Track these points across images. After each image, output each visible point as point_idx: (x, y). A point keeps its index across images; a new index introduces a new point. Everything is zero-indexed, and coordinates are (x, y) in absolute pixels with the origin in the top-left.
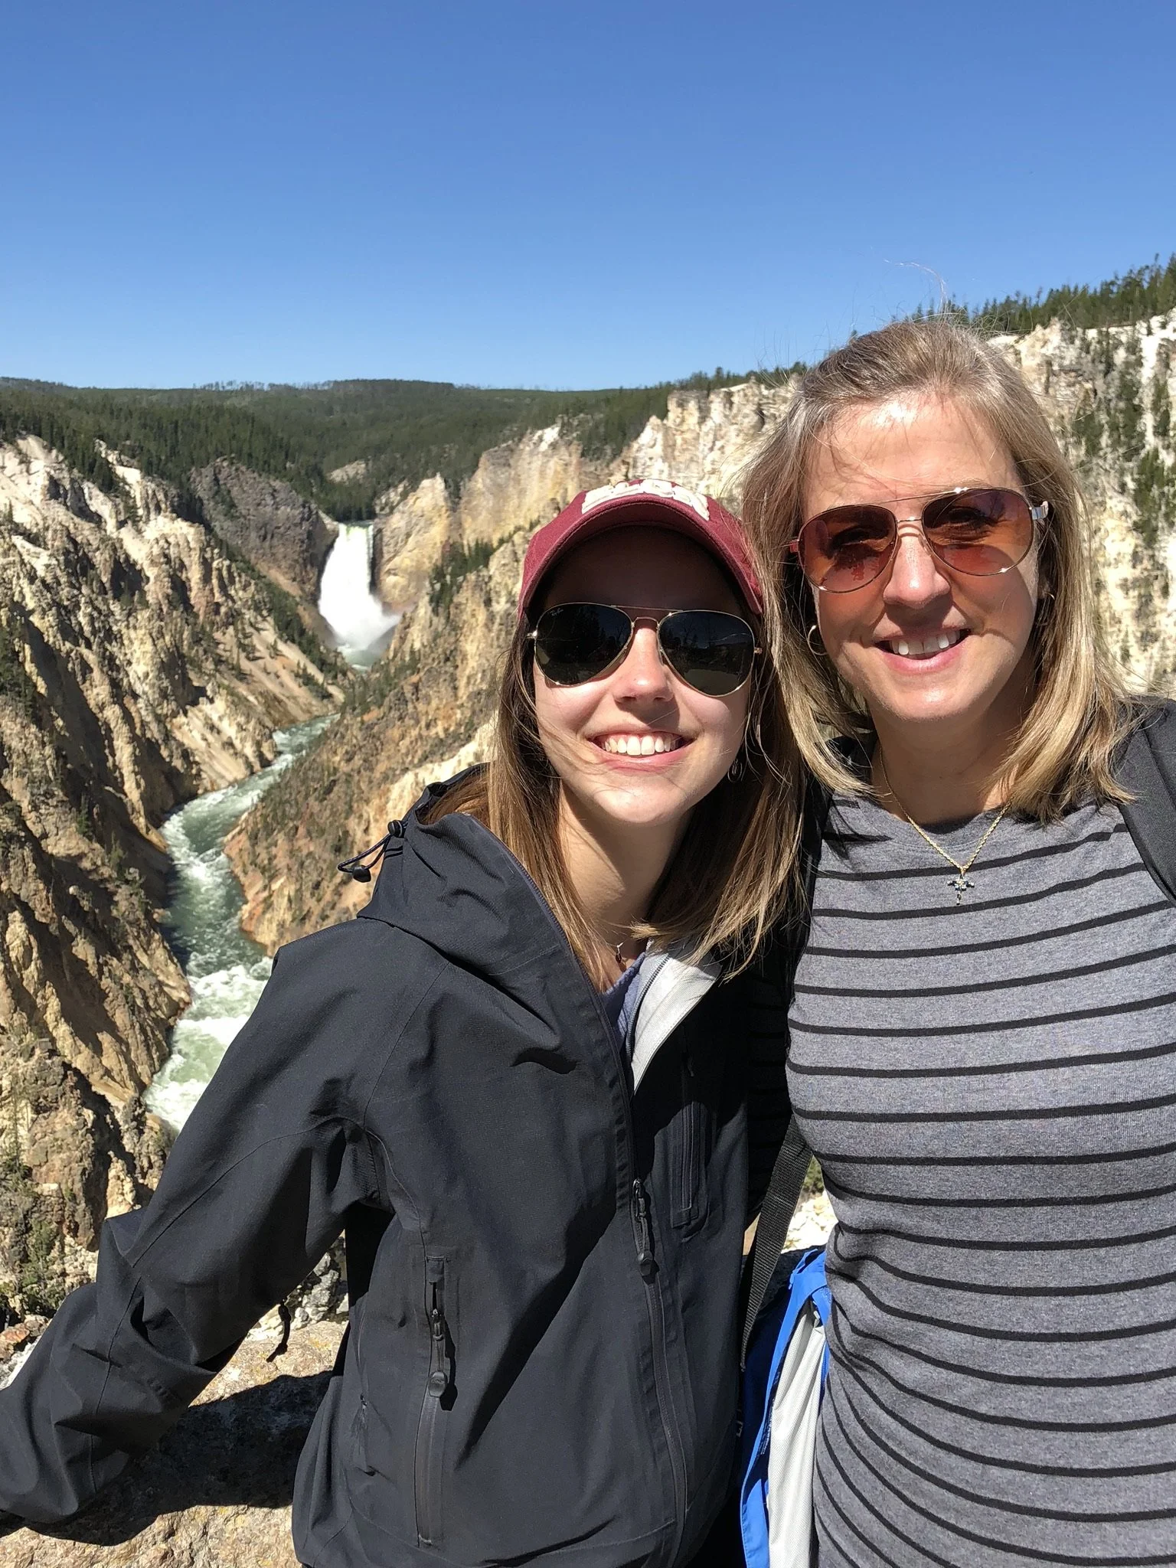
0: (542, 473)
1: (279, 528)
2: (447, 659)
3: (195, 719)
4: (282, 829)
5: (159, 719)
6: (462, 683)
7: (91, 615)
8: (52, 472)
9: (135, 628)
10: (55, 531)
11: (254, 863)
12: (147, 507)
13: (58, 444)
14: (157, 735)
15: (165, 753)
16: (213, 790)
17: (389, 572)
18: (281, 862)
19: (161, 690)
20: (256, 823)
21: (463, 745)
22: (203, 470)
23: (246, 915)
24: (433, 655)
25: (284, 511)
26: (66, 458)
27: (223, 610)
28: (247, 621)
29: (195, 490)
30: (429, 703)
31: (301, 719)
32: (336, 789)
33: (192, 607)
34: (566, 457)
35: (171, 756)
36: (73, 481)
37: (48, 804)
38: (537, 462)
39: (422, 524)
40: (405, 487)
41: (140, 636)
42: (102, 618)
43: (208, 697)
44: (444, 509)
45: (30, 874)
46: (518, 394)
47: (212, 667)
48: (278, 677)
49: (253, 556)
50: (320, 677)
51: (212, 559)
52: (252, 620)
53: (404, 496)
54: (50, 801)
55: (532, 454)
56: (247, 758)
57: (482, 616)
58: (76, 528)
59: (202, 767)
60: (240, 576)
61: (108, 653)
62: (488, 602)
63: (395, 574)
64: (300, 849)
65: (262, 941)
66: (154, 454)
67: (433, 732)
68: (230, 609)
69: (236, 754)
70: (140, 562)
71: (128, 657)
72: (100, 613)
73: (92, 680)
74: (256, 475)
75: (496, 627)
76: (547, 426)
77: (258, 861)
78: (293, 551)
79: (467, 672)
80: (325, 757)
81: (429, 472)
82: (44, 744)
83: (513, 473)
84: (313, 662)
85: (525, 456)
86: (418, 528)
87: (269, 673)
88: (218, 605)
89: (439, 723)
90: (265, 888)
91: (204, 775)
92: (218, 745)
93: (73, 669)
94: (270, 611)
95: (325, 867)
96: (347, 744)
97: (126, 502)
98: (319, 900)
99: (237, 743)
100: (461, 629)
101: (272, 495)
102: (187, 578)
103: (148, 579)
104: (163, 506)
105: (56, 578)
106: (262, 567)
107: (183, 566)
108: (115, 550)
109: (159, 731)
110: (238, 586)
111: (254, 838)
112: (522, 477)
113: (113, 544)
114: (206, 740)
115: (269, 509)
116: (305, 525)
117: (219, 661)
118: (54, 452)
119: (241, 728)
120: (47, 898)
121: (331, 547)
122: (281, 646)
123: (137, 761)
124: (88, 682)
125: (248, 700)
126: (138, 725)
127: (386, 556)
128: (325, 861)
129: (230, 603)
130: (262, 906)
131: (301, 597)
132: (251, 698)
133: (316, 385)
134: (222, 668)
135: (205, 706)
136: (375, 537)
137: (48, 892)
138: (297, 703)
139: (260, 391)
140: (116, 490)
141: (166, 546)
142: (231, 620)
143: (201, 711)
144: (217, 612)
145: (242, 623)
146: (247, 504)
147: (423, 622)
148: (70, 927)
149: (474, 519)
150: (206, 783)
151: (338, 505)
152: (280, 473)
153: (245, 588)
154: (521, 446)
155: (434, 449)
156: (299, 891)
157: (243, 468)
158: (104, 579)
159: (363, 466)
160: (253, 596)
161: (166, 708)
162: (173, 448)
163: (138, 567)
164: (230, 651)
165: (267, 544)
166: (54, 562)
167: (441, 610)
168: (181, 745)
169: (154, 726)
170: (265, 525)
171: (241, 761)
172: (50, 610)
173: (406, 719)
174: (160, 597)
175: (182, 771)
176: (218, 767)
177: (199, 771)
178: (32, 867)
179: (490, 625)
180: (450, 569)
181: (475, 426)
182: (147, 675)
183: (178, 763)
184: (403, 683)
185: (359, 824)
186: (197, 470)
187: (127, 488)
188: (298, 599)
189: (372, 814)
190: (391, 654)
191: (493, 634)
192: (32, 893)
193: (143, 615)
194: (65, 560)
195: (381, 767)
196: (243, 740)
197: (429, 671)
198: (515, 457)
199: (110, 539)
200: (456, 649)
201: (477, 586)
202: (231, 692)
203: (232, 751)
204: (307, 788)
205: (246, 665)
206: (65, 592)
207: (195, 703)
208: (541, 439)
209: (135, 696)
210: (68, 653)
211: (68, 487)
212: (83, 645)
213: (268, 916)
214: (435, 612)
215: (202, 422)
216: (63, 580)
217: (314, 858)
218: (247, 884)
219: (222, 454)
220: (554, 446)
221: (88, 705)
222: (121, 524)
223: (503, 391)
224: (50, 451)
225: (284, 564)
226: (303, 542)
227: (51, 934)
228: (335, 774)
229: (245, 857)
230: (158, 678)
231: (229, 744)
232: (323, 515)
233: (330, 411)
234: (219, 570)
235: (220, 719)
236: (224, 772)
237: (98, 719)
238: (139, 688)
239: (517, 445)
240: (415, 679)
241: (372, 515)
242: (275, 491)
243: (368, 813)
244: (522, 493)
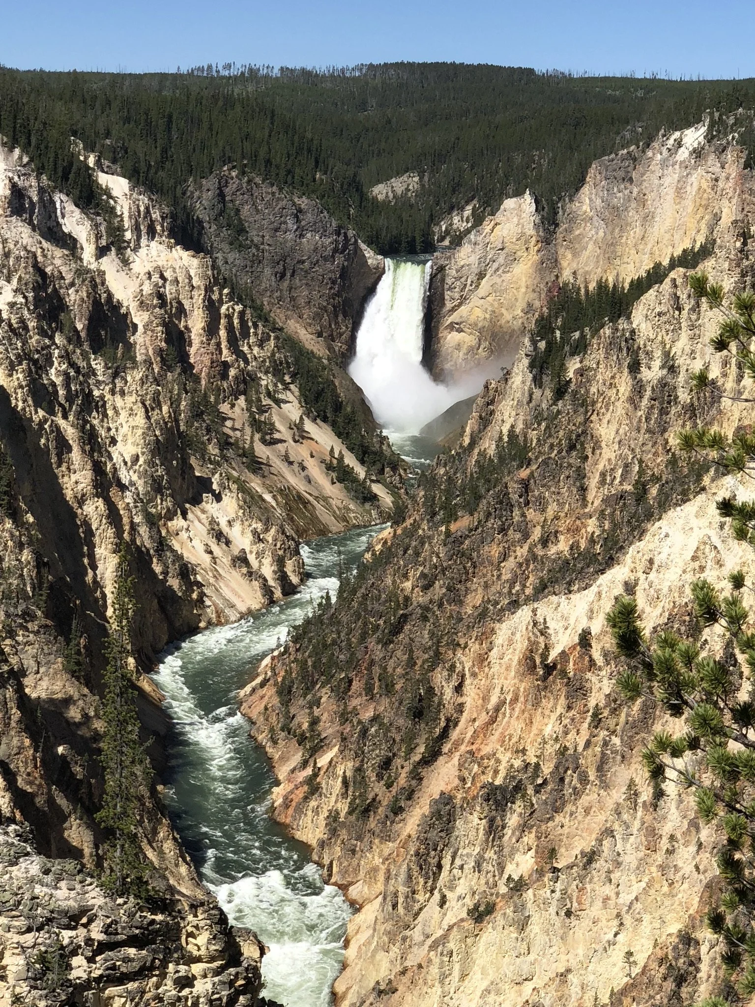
0: (680, 192)
1: (303, 262)
2: (572, 447)
3: (196, 522)
4: (328, 682)
5: (152, 521)
6: (593, 482)
7: (66, 374)
8: (16, 179)
9: (123, 393)
10: (18, 258)
11: (286, 728)
12: (137, 229)
13: (23, 140)
14: (148, 543)
15: (157, 568)
16: (219, 624)
17: (451, 327)
18: (328, 728)
19: (154, 480)
20: (289, 672)
21: (603, 572)
22: (204, 181)
23: (279, 802)
24: (550, 441)
25: (311, 239)
26: (31, 160)
27: (232, 372)
28: (263, 389)
29: (193, 209)
30: (544, 511)
31: (334, 529)
32: (407, 627)
33: (192, 367)
34: (717, 169)
35: (165, 573)
36: (41, 191)
37: (27, 630)
38: (672, 177)
39: (501, 260)
40: (474, 210)
41: (128, 406)
42: (81, 378)
43: (213, 492)
44: (534, 240)
45: (13, 724)
46: (627, 83)
47: (216, 451)
48: (304, 468)
49: (266, 301)
50: (360, 471)
51: (221, 301)
52: (271, 388)
53: (478, 220)
54: (30, 625)
55: (664, 164)
56: (265, 580)
57: (625, 385)
58: (45, 256)
59: (206, 590)
60: (256, 326)
61: (88, 426)
62: (634, 367)
63: (460, 331)
64: (355, 712)
65: (304, 839)
66: (141, 156)
67: (553, 550)
68: (242, 371)
69: (250, 574)
70: (125, 304)
71: (112, 433)
72: (78, 371)
73: (70, 463)
74: (275, 189)
75: (645, 402)
76: (689, 125)
77: (293, 725)
78: (320, 295)
79: (600, 467)
80: (389, 581)
81: (510, 189)
82: (21, 546)
83: (635, 190)
84: (351, 449)
85: (655, 166)
86: (495, 265)
87: (291, 463)
88: (226, 366)
89: (562, 538)
90: (304, 764)
91: (208, 602)
92: (226, 561)
93: (46, 446)
94: (294, 376)
95: (398, 739)
96: (423, 564)
97: (109, 223)
98: (389, 786)
99: (252, 558)
100: (594, 403)
101: (297, 216)
102: (186, 327)
103: (135, 326)
104: (159, 228)
105: (22, 321)
106: (278, 316)
107: (181, 311)
108: (94, 286)
109: (151, 537)
110: (252, 340)
111: (285, 692)
112: (649, 197)
113: (93, 279)
114: (211, 552)
115: (290, 236)
116: (339, 260)
117: (225, 443)
118: (17, 152)
119: (258, 538)
120: (35, 758)
121: (371, 291)
122: (309, 426)
123: (123, 575)
124: (65, 465)
125: (263, 500)
126: (127, 528)
127: (449, 305)
128: (399, 729)
129: (242, 365)
130: (306, 788)
131: (329, 359)
132: (268, 497)
133: (343, 70)
134: (230, 453)
135: (210, 506)
136: (433, 277)
137: (36, 751)
138: (328, 506)
139: (267, 77)
140: (98, 205)
141: (161, 282)
142: (242, 386)
143: (203, 511)
144: (224, 376)
145: (258, 392)
146: (261, 228)
147: (518, 395)
148: (62, 801)
149: (576, 255)
150: (211, 613)
151: (384, 233)
152: (307, 187)
153: (261, 344)
154: (650, 154)
155: (518, 159)
156: (359, 770)
157: (258, 180)
158: (79, 326)
159: (416, 179)
160: (273, 354)
161: (162, 505)
162: (165, 151)
163: (123, 311)
164: (242, 430)
165: (285, 284)
166: (20, 299)
167: (546, 379)
168: (179, 558)
169: (143, 530)
170: (284, 258)
171: (256, 584)
172: (20, 364)
173: (511, 532)
174: (151, 352)
175: (180, 594)
176: (226, 592)
177: (202, 595)
178: (16, 714)
179: (637, 399)
180: (559, 322)
181: (576, 126)
182: (136, 459)
183: (174, 583)
184: (507, 479)
185: (448, 679)
186: (195, 181)
187: (112, 202)
188: (325, 361)
189: (468, 665)
190: (467, 441)
191: (640, 413)
192: (15, 751)
193: (134, 376)
194: (35, 298)
195: (474, 599)
196: (259, 555)
197: (545, 463)
198: (640, 168)
199: (88, 271)
200: (584, 432)
201: (612, 344)
202: (243, 488)
203: (245, 570)
204: (365, 624)
205: (262, 451)
206: (34, 340)
207: (196, 501)
208: (679, 144)
209: (123, 487)
210: (41, 424)
211: (35, 199)
212: (60, 415)
213: (313, 803)
214: (538, 381)
215: (205, 116)
216: (32, 324)
217: (381, 724)
218: (277, 757)
219: (230, 160)
220: (698, 153)
221: (62, 496)
222: (101, 252)
223: (606, 79)
224: (11, 150)
225: (306, 313)
226: (334, 282)
227: (37, 808)
228: (406, 607)
229: (273, 719)
230: (151, 463)
231: (241, 560)
232: (363, 246)
233: (363, 106)
234: (229, 317)
235: (230, 523)
236: (234, 600)
237: (75, 515)
238: (125, 476)
239: (644, 152)
240: (524, 473)
241: (429, 247)
242: (300, 211)
243: (461, 663)
244: (648, 219)
